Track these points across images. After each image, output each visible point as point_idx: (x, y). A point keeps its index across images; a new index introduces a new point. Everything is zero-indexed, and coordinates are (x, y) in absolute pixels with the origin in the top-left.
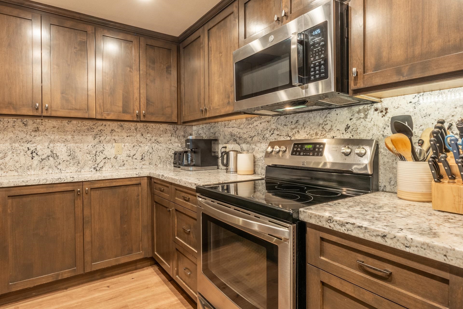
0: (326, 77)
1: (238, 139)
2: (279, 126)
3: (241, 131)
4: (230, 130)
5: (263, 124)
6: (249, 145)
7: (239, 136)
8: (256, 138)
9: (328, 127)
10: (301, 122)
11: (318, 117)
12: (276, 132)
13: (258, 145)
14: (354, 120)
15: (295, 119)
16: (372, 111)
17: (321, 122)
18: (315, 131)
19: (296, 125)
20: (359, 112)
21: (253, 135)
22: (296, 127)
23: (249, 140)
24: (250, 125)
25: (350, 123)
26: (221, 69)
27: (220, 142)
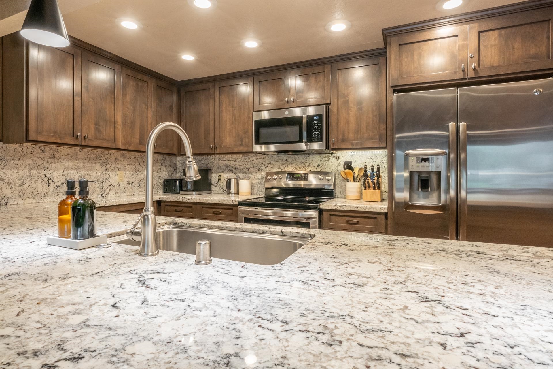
0: (321, 141)
1: (233, 169)
2: (272, 162)
3: (237, 163)
4: (226, 162)
5: (259, 160)
6: (245, 174)
7: (235, 167)
8: (252, 169)
9: (307, 164)
10: (290, 160)
11: (301, 158)
12: (270, 166)
13: (255, 174)
14: (323, 161)
15: (285, 158)
16: (332, 158)
17: (303, 161)
18: (299, 166)
19: (286, 162)
20: (325, 157)
21: (250, 167)
22: (286, 163)
23: (245, 170)
24: (247, 160)
25: (320, 163)
26: (233, 119)
27: (213, 171)
